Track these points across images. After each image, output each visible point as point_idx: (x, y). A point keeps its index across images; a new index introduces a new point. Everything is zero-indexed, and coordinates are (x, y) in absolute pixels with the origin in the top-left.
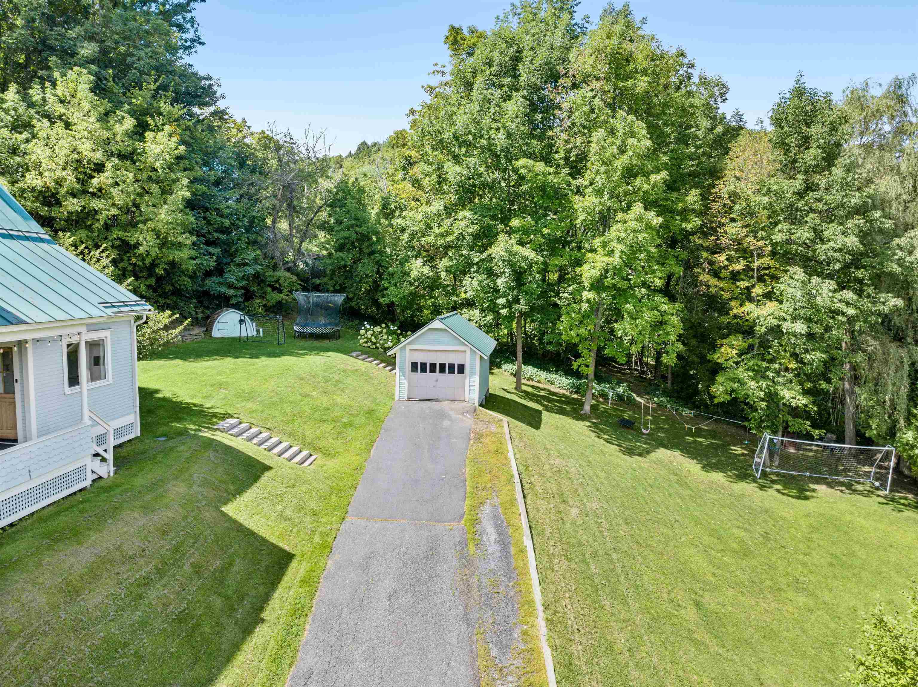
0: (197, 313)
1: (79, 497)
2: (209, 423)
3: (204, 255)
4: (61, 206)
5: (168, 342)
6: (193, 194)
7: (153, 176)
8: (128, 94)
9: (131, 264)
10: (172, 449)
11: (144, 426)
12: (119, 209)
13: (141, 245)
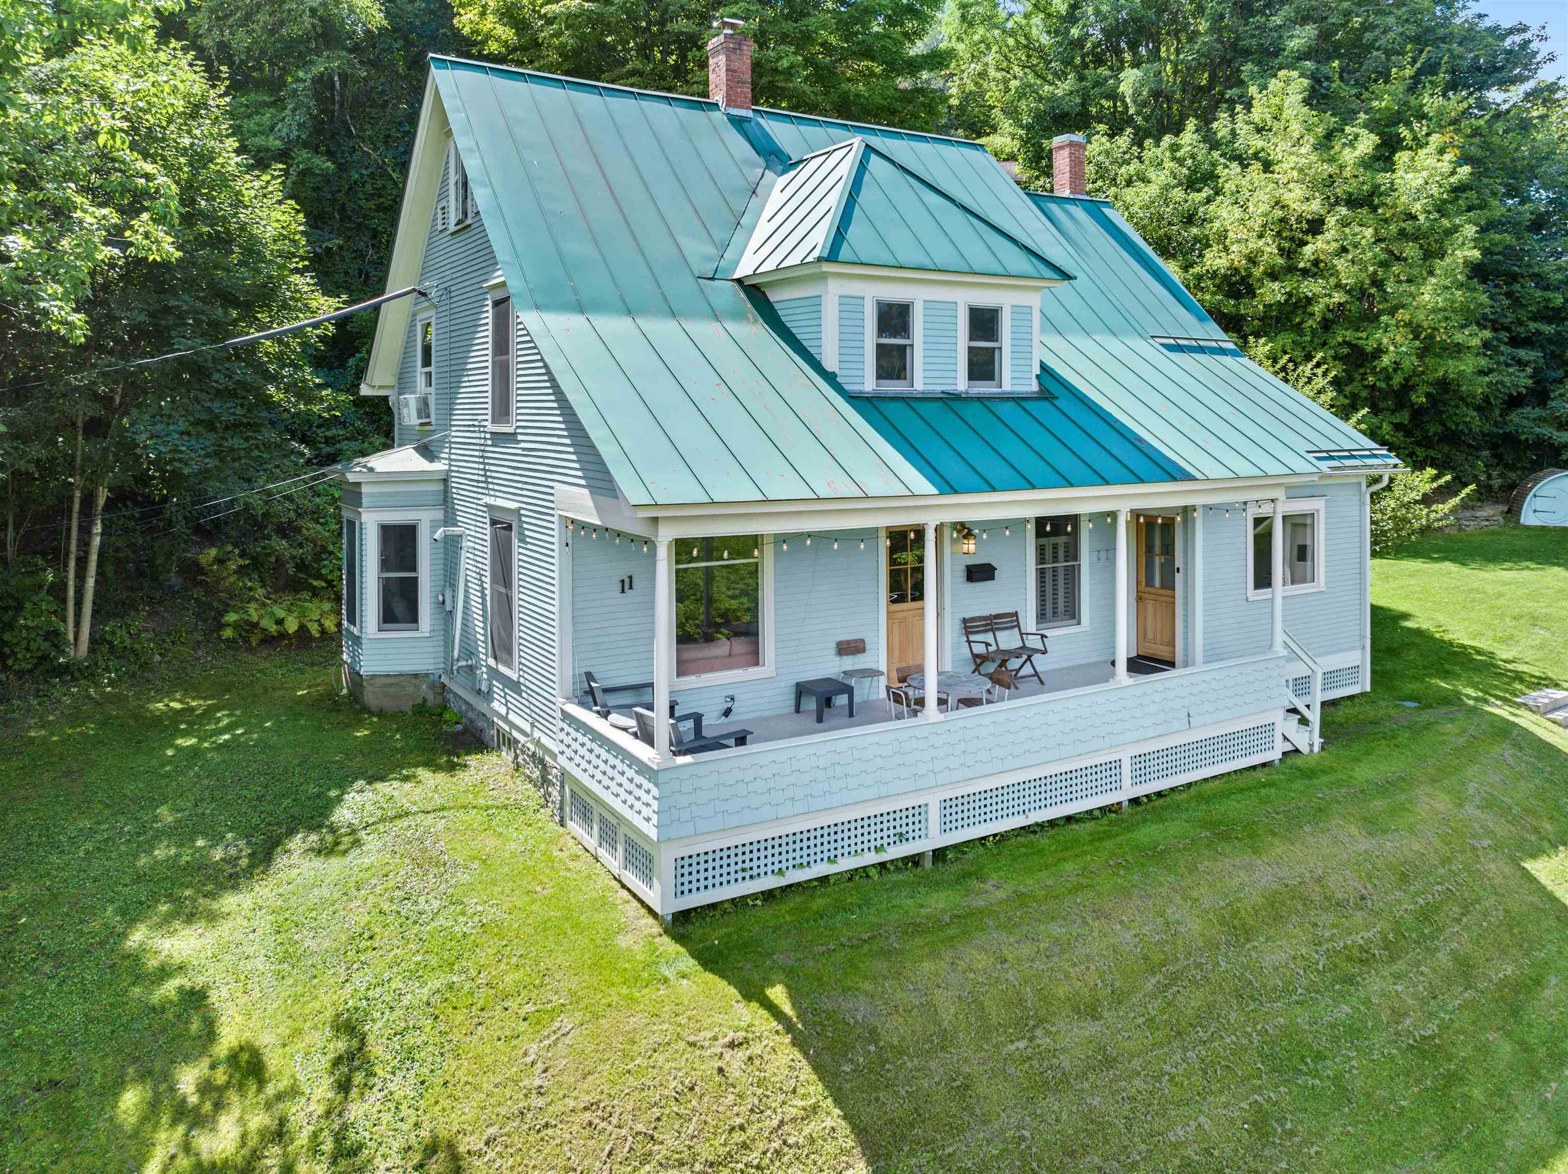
0: (1489, 477)
1: (1261, 776)
2: (1506, 691)
3: (1508, 365)
4: (1254, 295)
5: (1428, 527)
6: (1486, 252)
7: (1409, 229)
8: (1366, 95)
9: (1366, 387)
10: (1428, 726)
11: (1377, 676)
12: (1348, 292)
13: (1387, 352)
